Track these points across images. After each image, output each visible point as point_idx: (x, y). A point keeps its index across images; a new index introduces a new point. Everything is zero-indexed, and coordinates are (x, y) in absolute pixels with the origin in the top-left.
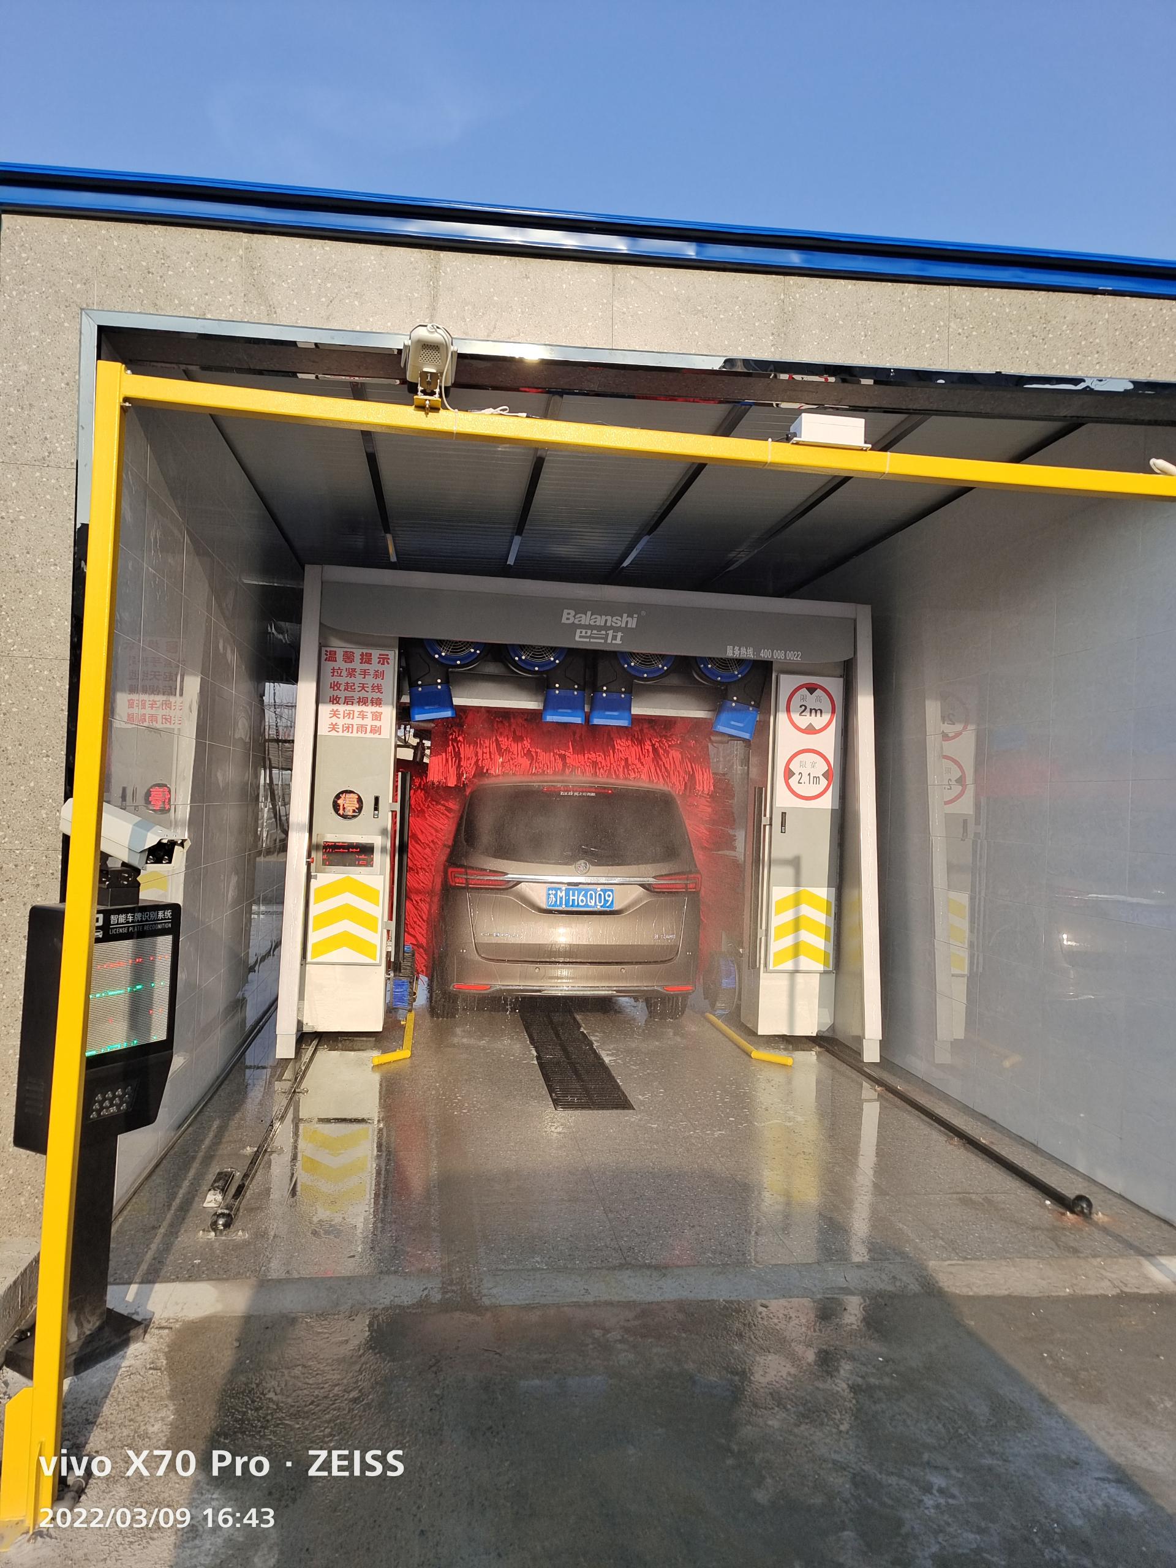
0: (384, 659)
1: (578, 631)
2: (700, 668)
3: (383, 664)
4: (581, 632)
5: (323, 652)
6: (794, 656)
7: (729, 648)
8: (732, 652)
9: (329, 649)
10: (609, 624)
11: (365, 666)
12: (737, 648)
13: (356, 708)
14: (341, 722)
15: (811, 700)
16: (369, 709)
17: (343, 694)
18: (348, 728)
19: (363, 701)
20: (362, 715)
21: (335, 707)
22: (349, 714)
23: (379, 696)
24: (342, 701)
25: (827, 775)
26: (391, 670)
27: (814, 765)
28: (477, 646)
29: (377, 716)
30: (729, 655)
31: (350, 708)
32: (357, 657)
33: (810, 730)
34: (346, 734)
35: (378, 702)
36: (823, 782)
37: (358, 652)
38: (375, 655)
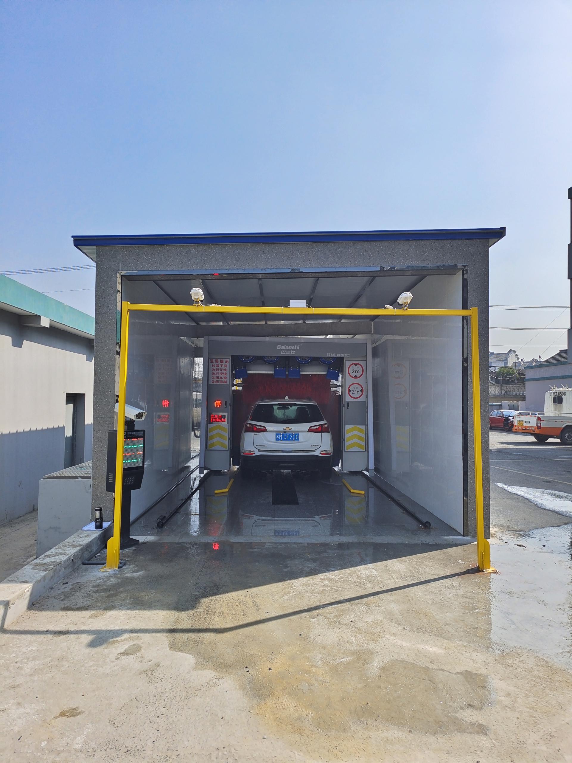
4: (283, 351)
6: (348, 355)
7: (327, 354)
11: (222, 364)
12: (330, 354)
13: (219, 376)
14: (215, 380)
15: (356, 368)
16: (223, 376)
17: (215, 372)
18: (217, 381)
19: (221, 374)
20: (221, 378)
21: (213, 376)
22: (217, 378)
23: (226, 372)
24: (215, 374)
25: (362, 391)
26: (229, 365)
27: (357, 388)
28: (253, 356)
29: (225, 378)
30: (328, 356)
31: (218, 376)
32: (219, 361)
33: (356, 377)
34: (217, 383)
35: (226, 374)
36: (361, 393)
37: (219, 360)
38: (224, 360)
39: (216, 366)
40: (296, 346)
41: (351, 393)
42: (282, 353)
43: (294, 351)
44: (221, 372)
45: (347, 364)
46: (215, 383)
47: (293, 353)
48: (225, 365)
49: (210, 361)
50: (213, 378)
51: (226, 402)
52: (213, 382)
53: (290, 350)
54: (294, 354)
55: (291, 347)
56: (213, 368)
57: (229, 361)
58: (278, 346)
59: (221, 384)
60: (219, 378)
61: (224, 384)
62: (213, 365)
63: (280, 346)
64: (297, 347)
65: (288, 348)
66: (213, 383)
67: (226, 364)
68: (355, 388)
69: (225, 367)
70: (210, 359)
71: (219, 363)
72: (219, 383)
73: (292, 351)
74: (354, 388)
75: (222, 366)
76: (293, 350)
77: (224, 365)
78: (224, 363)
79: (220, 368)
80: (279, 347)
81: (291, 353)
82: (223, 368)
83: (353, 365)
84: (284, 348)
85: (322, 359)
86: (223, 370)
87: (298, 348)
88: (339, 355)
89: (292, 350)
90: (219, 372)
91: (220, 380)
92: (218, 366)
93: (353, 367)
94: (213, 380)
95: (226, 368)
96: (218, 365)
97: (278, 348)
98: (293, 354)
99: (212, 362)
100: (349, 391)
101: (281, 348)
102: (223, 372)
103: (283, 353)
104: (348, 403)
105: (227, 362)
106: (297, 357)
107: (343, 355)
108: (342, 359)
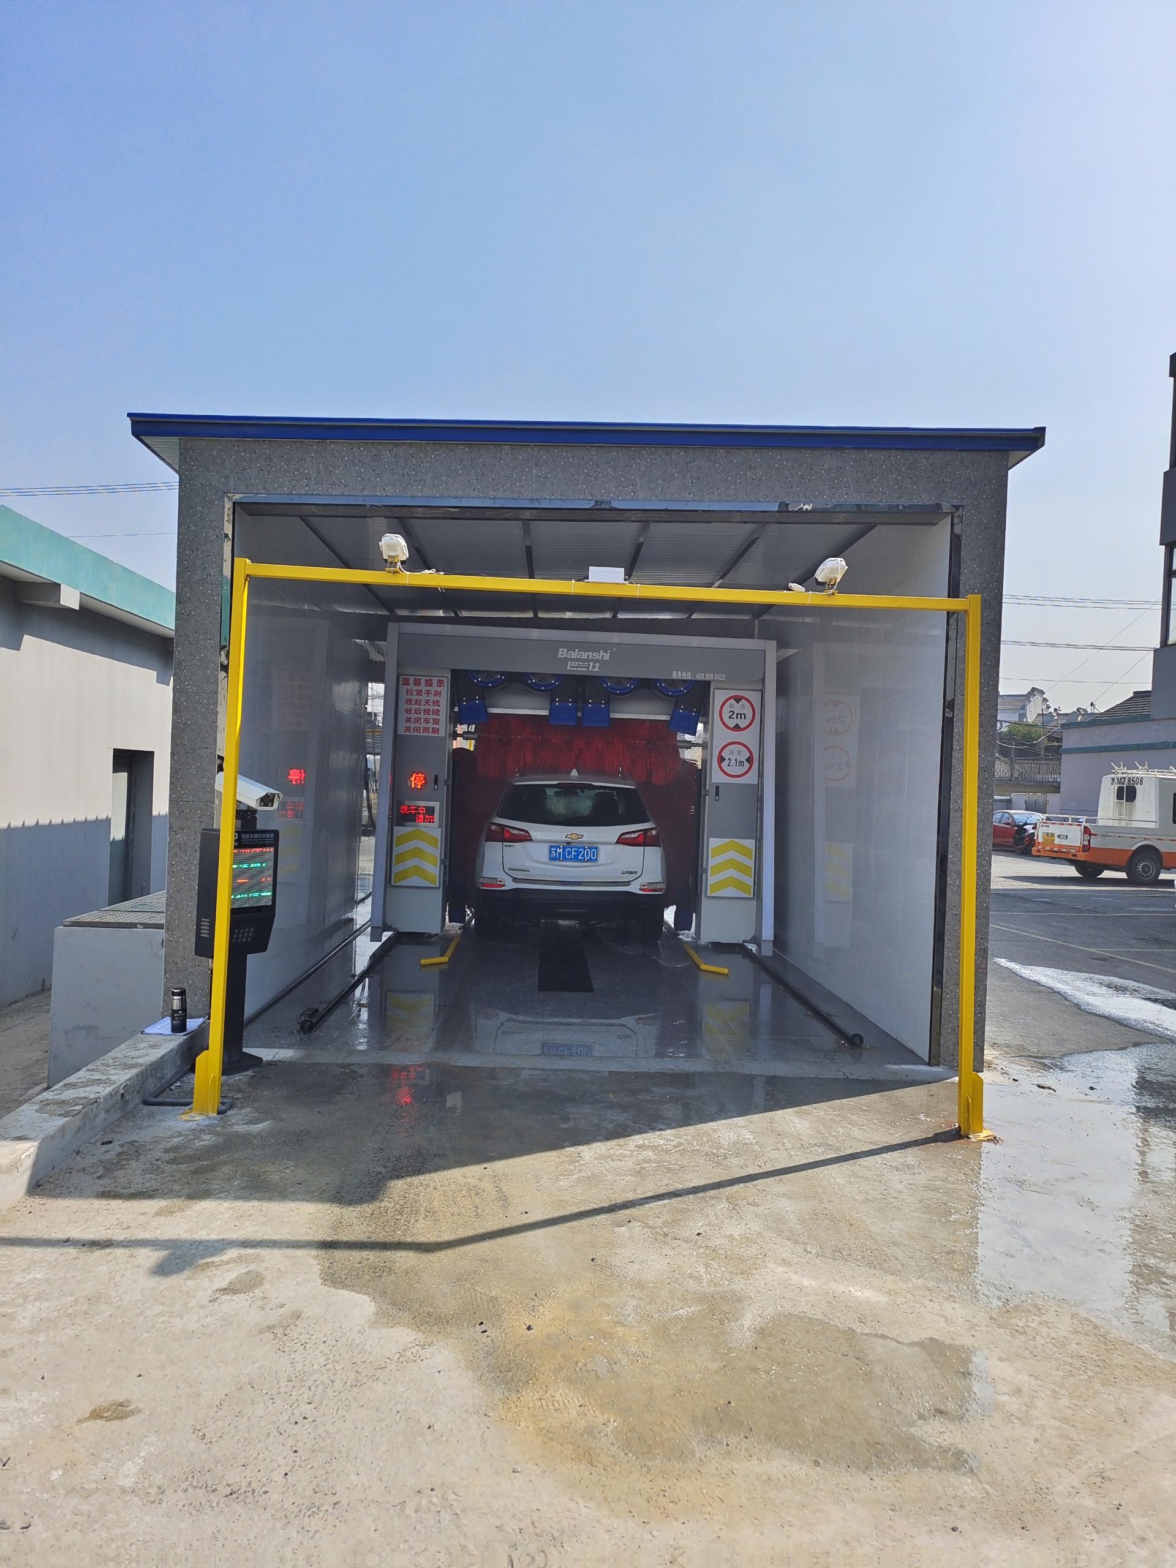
2: (656, 686)
3: (441, 686)
4: (571, 664)
5: (401, 679)
6: (720, 678)
7: (674, 673)
8: (676, 675)
9: (404, 677)
10: (590, 658)
11: (429, 688)
12: (679, 673)
13: (422, 716)
14: (412, 726)
15: (738, 708)
16: (431, 717)
17: (413, 707)
18: (417, 730)
19: (427, 712)
20: (427, 721)
21: (409, 716)
22: (418, 720)
23: (437, 708)
24: (413, 712)
25: (750, 760)
26: (445, 691)
27: (739, 753)
28: (502, 673)
29: (436, 722)
30: (674, 677)
31: (418, 716)
32: (423, 682)
33: (737, 728)
34: (416, 734)
35: (437, 712)
36: (747, 765)
37: (423, 679)
38: (435, 680)
39: (415, 693)
40: (602, 651)
41: (724, 765)
42: (568, 668)
43: (597, 665)
44: (427, 707)
45: (718, 697)
46: (412, 734)
47: (594, 667)
48: (436, 691)
49: (401, 682)
50: (408, 721)
51: (436, 777)
52: (408, 730)
53: (588, 660)
54: (597, 669)
55: (591, 653)
56: (409, 697)
57: (447, 682)
58: (561, 650)
59: (427, 734)
60: (422, 720)
61: (433, 735)
62: (407, 690)
63: (566, 650)
64: (605, 654)
65: (584, 655)
66: (408, 733)
67: (439, 689)
68: (736, 753)
69: (435, 695)
70: (401, 677)
71: (423, 687)
72: (421, 734)
73: (591, 663)
74: (732, 753)
75: (428, 692)
76: (595, 661)
77: (433, 692)
78: (435, 688)
79: (424, 697)
80: (562, 653)
81: (590, 669)
82: (431, 698)
83: (732, 701)
84: (574, 655)
85: (661, 685)
86: (431, 704)
87: (607, 657)
88: (700, 677)
89: (592, 660)
90: (422, 707)
91: (423, 725)
92: (419, 693)
93: (731, 706)
94: (408, 724)
95: (437, 698)
96: (421, 691)
97: (559, 656)
98: (595, 669)
99: (407, 683)
100: (721, 759)
101: (568, 657)
102: (432, 708)
103: (571, 668)
104: (717, 788)
105: (440, 683)
106: (602, 677)
107: (709, 677)
108: (705, 686)
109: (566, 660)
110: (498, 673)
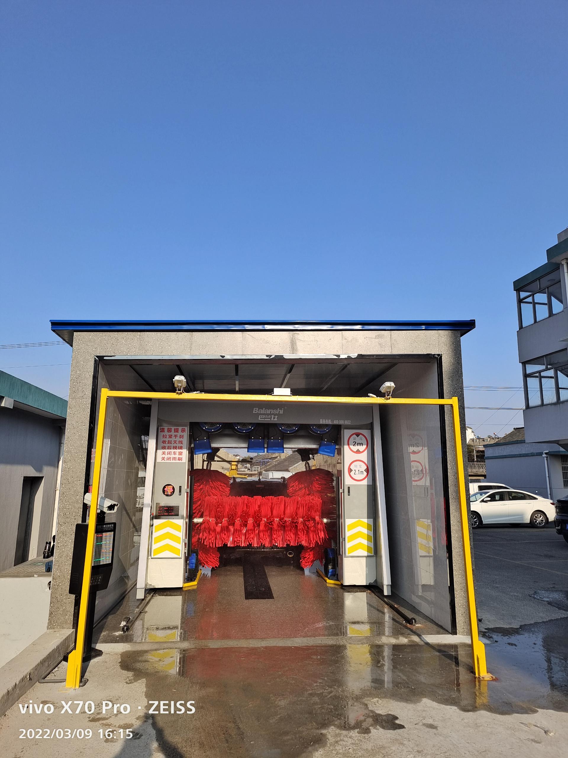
0: (183, 430)
1: (260, 416)
2: (311, 428)
3: (183, 432)
4: (261, 417)
5: (159, 429)
6: (347, 422)
7: (321, 420)
8: (322, 422)
9: (162, 427)
10: (272, 413)
11: (176, 433)
12: (324, 420)
13: (172, 450)
14: (166, 456)
15: (358, 440)
16: (178, 451)
17: (167, 445)
19: (175, 448)
20: (175, 453)
21: (164, 450)
22: (169, 453)
23: (181, 445)
24: (166, 448)
26: (186, 435)
28: (220, 424)
29: (180, 453)
33: (358, 451)
34: (168, 461)
35: (181, 448)
37: (173, 428)
38: (180, 429)
39: (168, 437)
40: (278, 409)
43: (276, 417)
44: (175, 445)
45: (346, 434)
49: (159, 431)
50: (164, 454)
51: (180, 487)
55: (272, 410)
56: (164, 439)
57: (187, 429)
58: (254, 409)
59: (175, 461)
60: (172, 453)
61: (178, 461)
62: (163, 435)
65: (268, 412)
66: (163, 461)
69: (180, 437)
70: (160, 427)
71: (173, 433)
72: (172, 461)
75: (176, 436)
78: (180, 433)
79: (173, 439)
80: (256, 411)
81: (272, 420)
82: (178, 439)
83: (355, 436)
84: (263, 411)
86: (178, 443)
87: (282, 412)
88: (336, 422)
89: (273, 414)
90: (172, 445)
91: (173, 456)
93: (354, 439)
96: (171, 435)
98: (275, 420)
99: (163, 430)
101: (259, 412)
103: (261, 419)
104: (349, 488)
106: (279, 424)
107: (341, 422)
108: (339, 428)
109: (258, 415)
110: (218, 423)
